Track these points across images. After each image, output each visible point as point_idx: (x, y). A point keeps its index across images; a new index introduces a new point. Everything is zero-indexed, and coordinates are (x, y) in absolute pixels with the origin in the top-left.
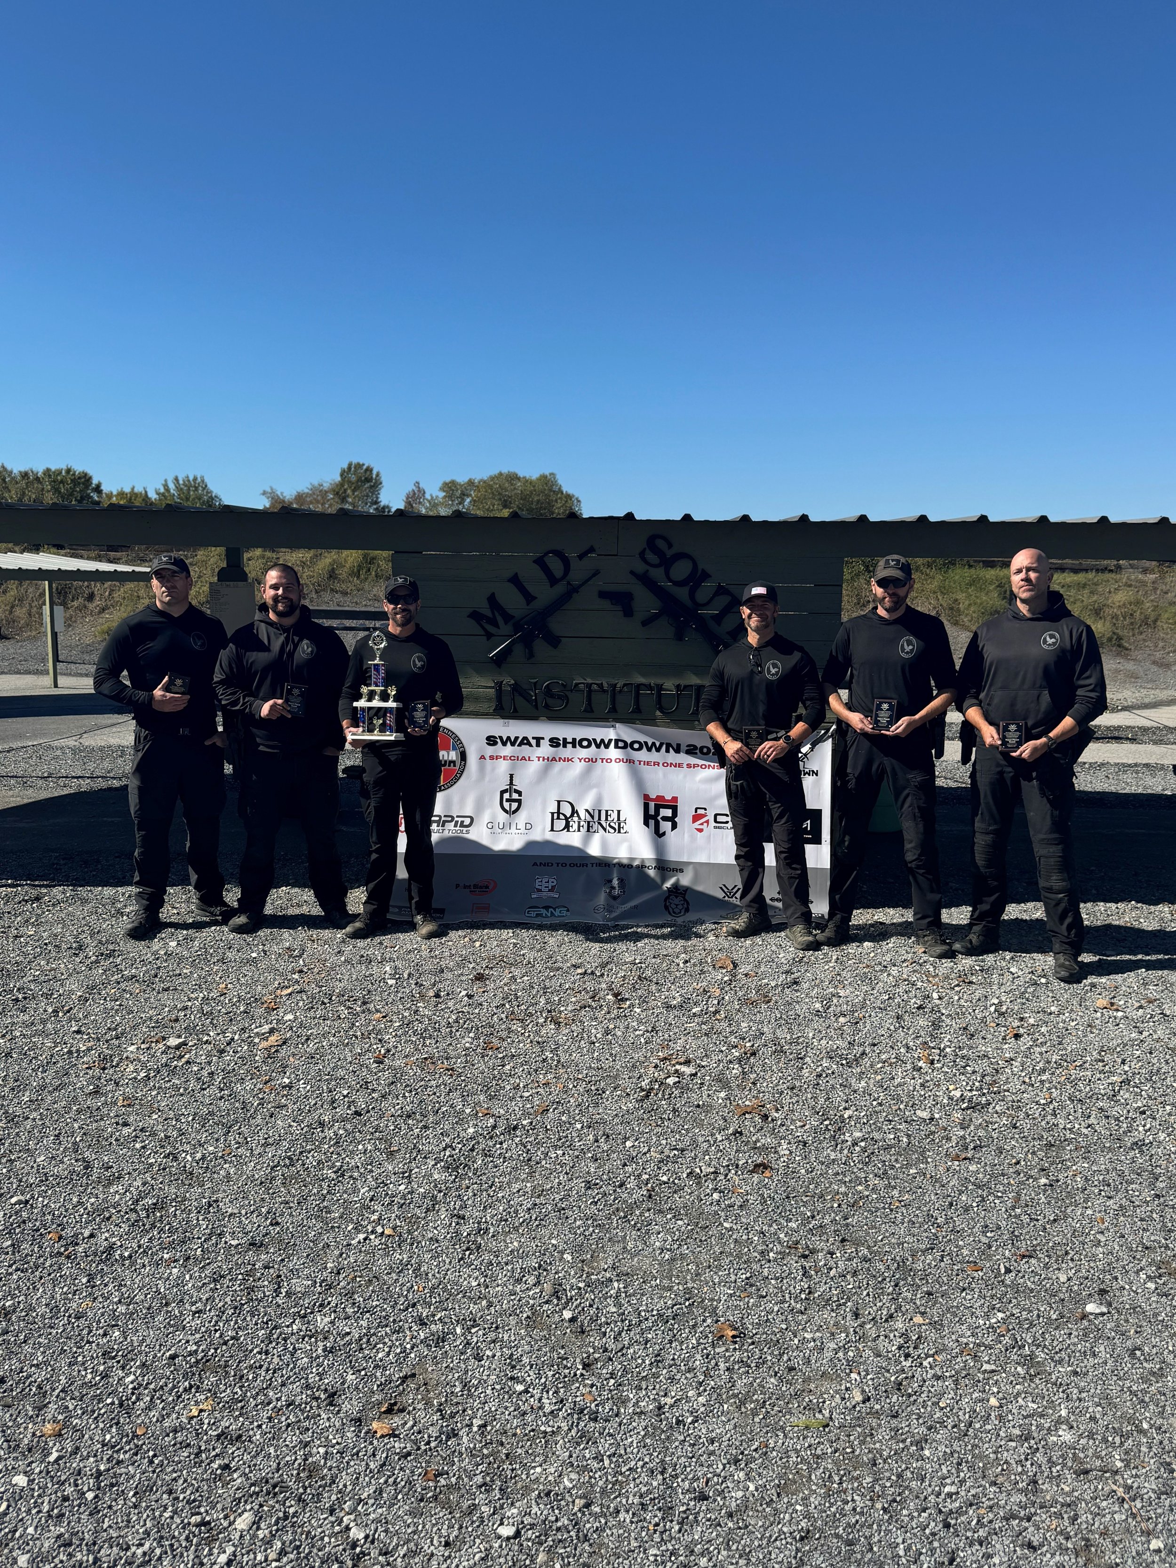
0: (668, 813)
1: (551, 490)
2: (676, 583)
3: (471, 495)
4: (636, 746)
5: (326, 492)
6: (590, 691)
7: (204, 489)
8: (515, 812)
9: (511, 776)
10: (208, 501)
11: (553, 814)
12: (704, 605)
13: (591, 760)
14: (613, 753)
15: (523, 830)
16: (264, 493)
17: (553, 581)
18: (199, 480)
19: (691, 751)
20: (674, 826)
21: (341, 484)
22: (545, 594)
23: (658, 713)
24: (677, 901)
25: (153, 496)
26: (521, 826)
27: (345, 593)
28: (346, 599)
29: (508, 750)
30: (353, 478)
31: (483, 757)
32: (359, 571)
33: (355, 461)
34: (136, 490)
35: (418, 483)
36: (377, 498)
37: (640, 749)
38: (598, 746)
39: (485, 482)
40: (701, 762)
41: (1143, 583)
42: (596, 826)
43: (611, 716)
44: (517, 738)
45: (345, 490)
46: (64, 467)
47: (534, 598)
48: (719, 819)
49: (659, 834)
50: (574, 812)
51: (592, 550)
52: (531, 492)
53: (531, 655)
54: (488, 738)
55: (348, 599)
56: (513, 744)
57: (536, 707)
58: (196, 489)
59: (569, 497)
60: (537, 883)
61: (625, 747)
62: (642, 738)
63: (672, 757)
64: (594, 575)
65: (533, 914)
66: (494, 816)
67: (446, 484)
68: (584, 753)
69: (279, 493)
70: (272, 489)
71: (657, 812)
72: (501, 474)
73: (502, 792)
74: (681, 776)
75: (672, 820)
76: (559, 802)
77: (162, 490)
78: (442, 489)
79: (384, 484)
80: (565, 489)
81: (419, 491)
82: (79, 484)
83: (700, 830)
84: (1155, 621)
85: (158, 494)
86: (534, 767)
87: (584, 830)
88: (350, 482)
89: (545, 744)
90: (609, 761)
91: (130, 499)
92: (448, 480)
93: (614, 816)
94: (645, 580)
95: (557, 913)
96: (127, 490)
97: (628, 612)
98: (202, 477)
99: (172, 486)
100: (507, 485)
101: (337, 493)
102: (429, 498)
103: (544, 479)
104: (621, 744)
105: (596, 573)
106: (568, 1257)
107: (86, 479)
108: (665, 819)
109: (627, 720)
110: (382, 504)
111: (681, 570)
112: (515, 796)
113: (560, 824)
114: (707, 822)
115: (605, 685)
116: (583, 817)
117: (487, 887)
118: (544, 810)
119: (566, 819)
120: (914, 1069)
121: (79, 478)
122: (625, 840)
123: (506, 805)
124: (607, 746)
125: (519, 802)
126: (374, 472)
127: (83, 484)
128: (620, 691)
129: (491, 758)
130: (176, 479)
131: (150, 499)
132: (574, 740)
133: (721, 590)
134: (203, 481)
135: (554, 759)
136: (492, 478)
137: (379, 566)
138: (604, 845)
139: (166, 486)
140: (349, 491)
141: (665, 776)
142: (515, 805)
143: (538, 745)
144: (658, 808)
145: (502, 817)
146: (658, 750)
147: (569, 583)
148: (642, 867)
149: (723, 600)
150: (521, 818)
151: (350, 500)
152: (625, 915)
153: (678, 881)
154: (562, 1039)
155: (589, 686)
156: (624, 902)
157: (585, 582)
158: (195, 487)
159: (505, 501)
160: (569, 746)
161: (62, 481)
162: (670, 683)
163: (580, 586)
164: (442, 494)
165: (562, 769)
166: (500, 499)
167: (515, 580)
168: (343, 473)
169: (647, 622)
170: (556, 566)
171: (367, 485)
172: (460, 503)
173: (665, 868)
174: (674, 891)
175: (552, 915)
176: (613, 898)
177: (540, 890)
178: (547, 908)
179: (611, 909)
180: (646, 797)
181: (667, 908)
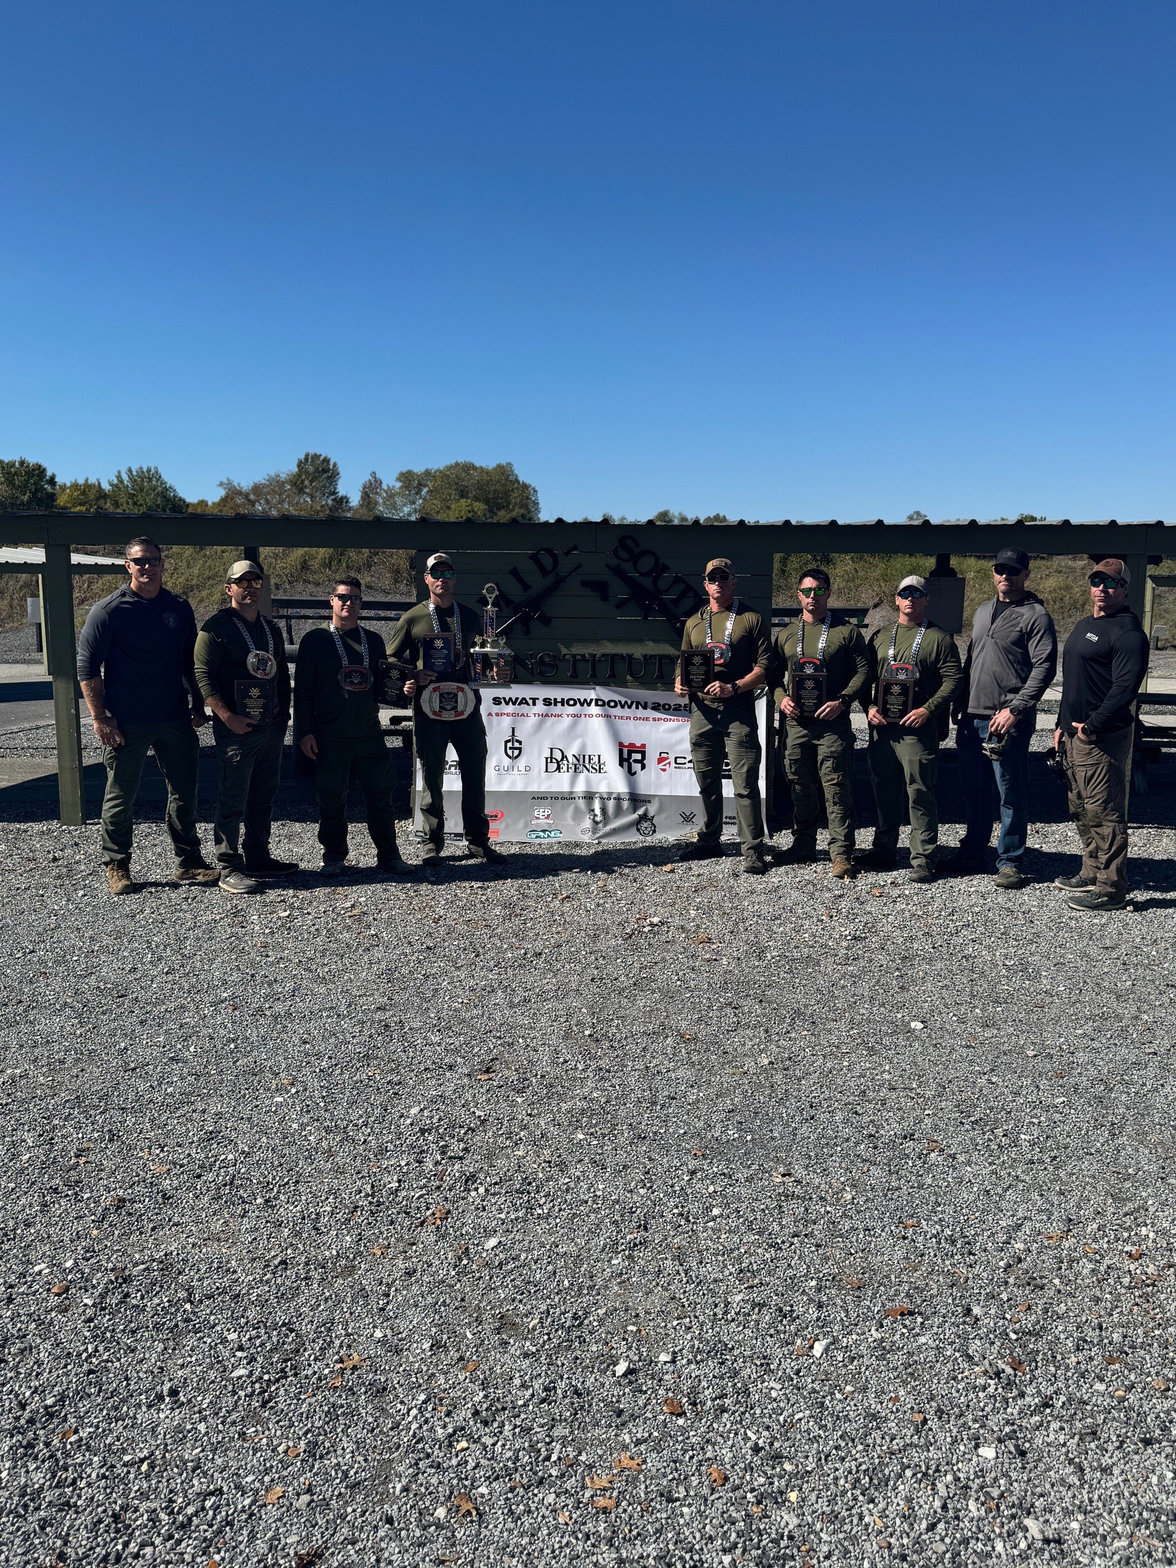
0: (639, 756)
1: (507, 480)
2: (642, 574)
3: (427, 486)
4: (612, 704)
5: (283, 483)
6: (575, 661)
7: (158, 480)
8: (516, 757)
9: (513, 729)
10: (162, 492)
11: (547, 759)
12: (665, 592)
13: (577, 716)
14: (594, 709)
15: (523, 772)
16: (221, 484)
17: (545, 573)
18: (153, 471)
19: (656, 707)
20: (643, 767)
21: (299, 475)
22: (538, 583)
23: (629, 677)
24: (645, 825)
25: (106, 487)
26: (522, 768)
27: (317, 584)
28: (318, 589)
29: (510, 708)
30: (311, 469)
31: (490, 714)
32: (330, 563)
33: (312, 452)
34: (90, 482)
35: (374, 473)
36: (335, 489)
37: (615, 706)
38: (582, 705)
39: (441, 472)
40: (663, 716)
42: (581, 768)
43: (593, 680)
44: (517, 699)
45: (303, 481)
46: (18, 459)
47: (530, 587)
48: (679, 761)
49: (631, 773)
50: (564, 757)
51: (575, 548)
52: (488, 482)
53: (528, 632)
54: (494, 699)
55: (320, 589)
56: (514, 704)
57: (532, 673)
58: (150, 480)
59: (525, 487)
60: (536, 813)
61: (603, 705)
62: (617, 698)
63: (641, 712)
64: (577, 568)
65: (534, 836)
66: (500, 761)
67: (402, 474)
68: (571, 710)
69: (236, 484)
70: (228, 480)
71: (630, 756)
72: (457, 464)
73: (506, 742)
74: (648, 727)
75: (642, 762)
76: (551, 749)
77: (116, 481)
78: (398, 479)
79: (341, 474)
80: (521, 479)
81: (376, 481)
82: (33, 475)
83: (664, 770)
85: (111, 485)
86: (532, 721)
87: (572, 771)
88: (307, 473)
89: (540, 703)
90: (591, 716)
91: (84, 491)
92: (404, 470)
93: (596, 759)
94: (618, 571)
95: (552, 835)
96: (81, 481)
97: (605, 598)
98: (156, 468)
99: (125, 478)
100: (463, 475)
101: (295, 484)
102: (386, 488)
103: (500, 467)
104: (600, 703)
105: (579, 566)
107: (39, 471)
108: (636, 761)
109: (604, 684)
110: (340, 494)
111: (646, 564)
112: (517, 745)
113: (553, 766)
114: (669, 763)
115: (587, 655)
116: (571, 761)
117: (496, 816)
118: (540, 755)
119: (558, 762)
120: (818, 921)
121: (33, 470)
122: (606, 779)
123: (510, 752)
124: (589, 705)
125: (520, 749)
126: (332, 463)
127: (38, 476)
128: (600, 660)
129: (497, 715)
130: (130, 470)
131: (103, 490)
132: (563, 700)
133: (678, 580)
134: (157, 472)
135: (547, 715)
136: (449, 468)
137: (349, 557)
138: (588, 782)
139: (119, 477)
140: (306, 482)
141: (635, 727)
142: (516, 752)
143: (534, 704)
144: (630, 753)
145: (506, 761)
146: (630, 707)
147: (557, 575)
148: (618, 799)
149: (680, 588)
150: (522, 762)
151: (307, 490)
152: (606, 835)
153: (647, 810)
154: (566, 909)
155: (574, 656)
156: (605, 826)
157: (570, 574)
158: (149, 478)
159: (462, 491)
160: (559, 705)
161: (16, 473)
162: (638, 651)
163: (566, 577)
164: (398, 485)
165: (553, 724)
166: (456, 489)
167: (514, 573)
168: (300, 464)
169: (621, 605)
170: (547, 561)
171: (325, 476)
172: (417, 494)
173: (636, 800)
174: (644, 817)
175: (549, 836)
176: (596, 823)
177: (538, 818)
178: (544, 831)
179: (595, 831)
180: (621, 744)
181: (638, 830)
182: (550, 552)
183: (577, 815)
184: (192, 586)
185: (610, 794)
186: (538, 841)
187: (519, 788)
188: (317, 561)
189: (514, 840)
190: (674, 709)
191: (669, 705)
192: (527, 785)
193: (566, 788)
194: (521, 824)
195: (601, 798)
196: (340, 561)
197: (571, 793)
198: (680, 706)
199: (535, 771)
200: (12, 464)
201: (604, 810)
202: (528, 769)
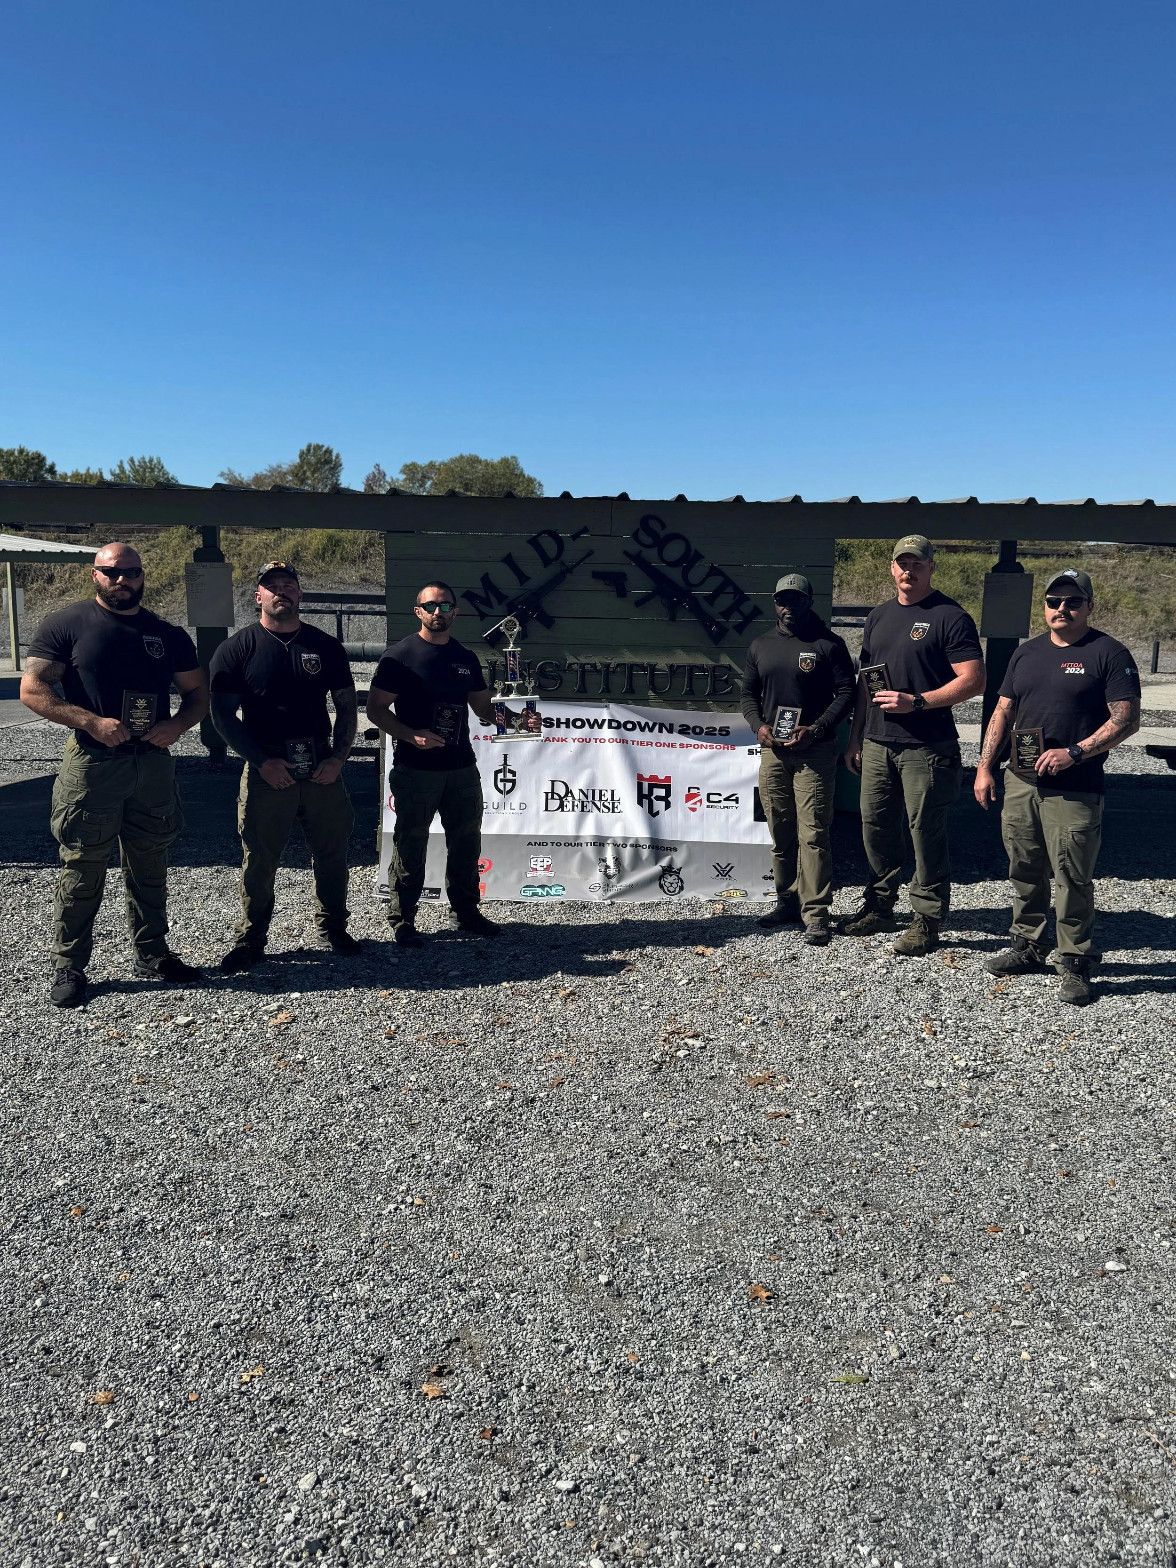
0: (662, 792)
1: (512, 474)
2: (669, 564)
3: (432, 478)
4: (629, 726)
5: (285, 474)
6: (584, 671)
7: (160, 470)
8: (509, 792)
9: (505, 756)
11: (547, 794)
12: (697, 586)
13: (585, 741)
14: (607, 733)
15: (517, 810)
17: (547, 561)
18: (155, 461)
19: (684, 730)
20: (668, 806)
21: (301, 466)
22: (538, 574)
23: (651, 693)
24: (670, 880)
25: (108, 476)
26: (516, 805)
28: (311, 581)
30: (313, 460)
32: (324, 554)
33: (314, 443)
34: (91, 472)
35: (378, 465)
36: (337, 480)
37: (633, 729)
38: (592, 727)
39: (445, 465)
40: (693, 742)
41: (1104, 569)
42: (590, 806)
43: (605, 696)
45: (304, 473)
46: (17, 448)
47: (528, 578)
48: (712, 798)
49: (653, 813)
50: (568, 792)
51: (585, 530)
52: (493, 475)
53: (525, 635)
55: (313, 581)
58: (152, 470)
59: (531, 481)
60: (532, 863)
61: (618, 727)
62: (635, 718)
63: (665, 737)
64: (588, 555)
65: (529, 893)
67: (406, 466)
68: (577, 733)
69: (236, 474)
70: (229, 470)
71: (651, 792)
72: (462, 457)
73: (497, 773)
74: (674, 756)
75: (666, 799)
76: (553, 782)
77: (118, 471)
78: (403, 472)
79: (344, 465)
80: (527, 473)
81: (379, 473)
82: (32, 464)
83: (694, 810)
84: (1115, 606)
85: (112, 474)
87: (578, 810)
88: (309, 463)
90: (603, 741)
91: (86, 480)
92: (409, 462)
93: (608, 795)
94: (638, 560)
95: (553, 892)
96: (83, 471)
97: (622, 593)
98: (159, 459)
99: (127, 467)
100: (468, 468)
101: (297, 475)
102: (390, 480)
103: (505, 462)
104: (614, 724)
105: (590, 553)
106: (597, 1223)
107: (39, 460)
108: (659, 798)
109: (619, 700)
110: (342, 486)
111: (674, 550)
112: (509, 776)
113: (554, 804)
114: (700, 801)
115: (598, 665)
116: (577, 797)
118: (538, 790)
119: (561, 798)
120: (918, 1040)
121: (33, 459)
122: (619, 820)
123: (501, 785)
124: (600, 727)
125: (513, 782)
126: (334, 454)
127: (37, 464)
128: (614, 672)
129: (485, 738)
130: (132, 460)
131: (105, 479)
132: (568, 720)
133: (714, 571)
134: (159, 462)
136: (453, 461)
137: (344, 548)
138: (598, 824)
139: (121, 467)
140: (308, 474)
141: (658, 756)
142: (509, 785)
144: (651, 787)
145: (496, 797)
146: (651, 730)
147: (562, 563)
148: (636, 846)
149: (716, 581)
150: (516, 798)
151: (310, 482)
152: (621, 894)
153: (672, 860)
154: (569, 1014)
155: (582, 666)
156: (619, 881)
157: (578, 563)
158: (151, 468)
159: (466, 484)
160: (563, 726)
161: (15, 462)
162: (662, 662)
163: (574, 566)
164: (402, 477)
165: (555, 751)
166: (461, 483)
167: (509, 560)
168: (302, 455)
169: (640, 602)
170: (550, 547)
171: (327, 467)
172: (421, 486)
173: (659, 847)
174: (668, 870)
175: (548, 894)
176: (608, 877)
177: (535, 870)
178: (542, 887)
179: (607, 887)
180: (640, 777)
181: (661, 886)
182: (553, 534)
183: (585, 866)
184: (178, 577)
185: (626, 839)
186: (535, 900)
187: (512, 831)
188: (310, 551)
189: (504, 899)
190: (707, 734)
191: (701, 729)
192: (521, 827)
193: (570, 831)
194: (513, 877)
195: (615, 845)
196: (334, 552)
197: (577, 837)
198: (715, 729)
199: (532, 809)
200: (12, 453)
201: (618, 860)
202: (523, 806)
